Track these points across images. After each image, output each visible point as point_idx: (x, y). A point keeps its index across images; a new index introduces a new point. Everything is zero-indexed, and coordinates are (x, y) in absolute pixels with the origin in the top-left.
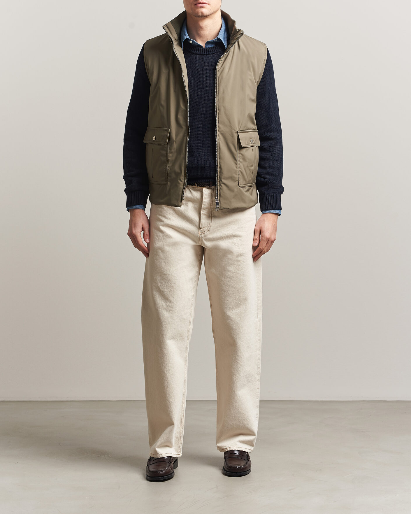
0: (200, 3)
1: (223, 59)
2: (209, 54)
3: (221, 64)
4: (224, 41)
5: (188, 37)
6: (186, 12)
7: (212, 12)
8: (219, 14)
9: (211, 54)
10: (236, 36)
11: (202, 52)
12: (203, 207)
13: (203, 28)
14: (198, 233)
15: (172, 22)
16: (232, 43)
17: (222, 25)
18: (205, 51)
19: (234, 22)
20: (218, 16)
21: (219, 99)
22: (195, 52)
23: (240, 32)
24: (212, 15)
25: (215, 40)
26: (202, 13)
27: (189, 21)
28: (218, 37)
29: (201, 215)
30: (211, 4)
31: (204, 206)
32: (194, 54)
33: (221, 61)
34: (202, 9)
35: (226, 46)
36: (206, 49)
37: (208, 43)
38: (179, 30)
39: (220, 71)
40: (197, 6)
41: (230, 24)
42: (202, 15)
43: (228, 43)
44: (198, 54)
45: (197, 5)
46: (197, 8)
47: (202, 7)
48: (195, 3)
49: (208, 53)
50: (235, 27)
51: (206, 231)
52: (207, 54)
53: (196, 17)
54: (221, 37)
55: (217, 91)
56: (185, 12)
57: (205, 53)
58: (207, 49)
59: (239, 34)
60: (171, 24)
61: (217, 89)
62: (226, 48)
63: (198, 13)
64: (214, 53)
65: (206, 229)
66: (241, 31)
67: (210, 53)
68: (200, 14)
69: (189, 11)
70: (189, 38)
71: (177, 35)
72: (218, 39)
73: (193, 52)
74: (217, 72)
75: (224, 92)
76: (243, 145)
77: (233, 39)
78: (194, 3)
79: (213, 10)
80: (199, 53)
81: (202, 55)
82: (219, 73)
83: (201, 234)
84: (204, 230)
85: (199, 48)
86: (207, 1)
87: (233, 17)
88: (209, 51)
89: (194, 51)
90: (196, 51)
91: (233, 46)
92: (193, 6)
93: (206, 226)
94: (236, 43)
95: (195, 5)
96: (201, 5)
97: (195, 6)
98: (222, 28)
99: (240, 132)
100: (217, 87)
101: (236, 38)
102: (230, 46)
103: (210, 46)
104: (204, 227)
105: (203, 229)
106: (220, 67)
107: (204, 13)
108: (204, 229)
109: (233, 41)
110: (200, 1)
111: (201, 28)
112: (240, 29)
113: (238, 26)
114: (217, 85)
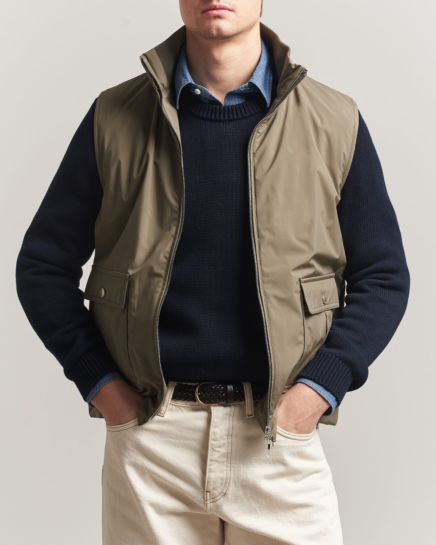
0: (215, 8)
1: (262, 128)
2: (235, 119)
3: (258, 140)
4: (265, 89)
5: (190, 80)
6: (186, 29)
7: (242, 27)
8: (256, 33)
9: (239, 119)
10: (291, 79)
11: (220, 116)
12: (212, 444)
13: (220, 64)
14: (203, 500)
15: (158, 49)
16: (281, 95)
17: (262, 56)
18: (227, 113)
19: (286, 49)
20: (255, 35)
21: (259, 214)
22: (205, 115)
23: (299, 71)
24: (241, 36)
25: (245, 87)
26: (219, 30)
27: (192, 49)
28: (252, 80)
29: (208, 462)
30: (238, 9)
31: (213, 442)
32: (202, 118)
33: (259, 134)
34: (219, 20)
35: (268, 101)
36: (228, 109)
37: (230, 95)
38: (171, 68)
39: (258, 154)
40: (209, 14)
41: (278, 53)
42: (218, 34)
43: (275, 95)
44: (211, 120)
45: (206, 12)
46: (209, 18)
47: (219, 17)
48: (204, 8)
49: (231, 117)
50: (288, 60)
51: (219, 497)
52: (230, 120)
53: (206, 38)
54: (259, 81)
55: (254, 197)
56: (184, 28)
57: (226, 118)
58: (230, 109)
59: (297, 74)
60: (155, 54)
61: (253, 194)
62: (268, 106)
63: (209, 28)
64: (244, 118)
65: (219, 492)
66: (300, 69)
67: (235, 117)
68: (215, 32)
69: (193, 27)
70: (193, 83)
71: (167, 77)
72: (252, 85)
73: (201, 114)
74: (251, 158)
75: (268, 199)
76: (312, 310)
77: (284, 86)
78: (202, 7)
79: (244, 24)
80: (213, 117)
81: (220, 121)
82: (256, 160)
83: (208, 502)
84: (214, 494)
85: (214, 106)
86: (230, 4)
87: (284, 39)
88: (234, 112)
89: (203, 113)
90: (208, 112)
91: (285, 101)
92: (199, 15)
93: (219, 485)
94: (292, 94)
95: (204, 12)
96: (215, 12)
97: (204, 14)
98: (261, 63)
99: (305, 282)
100: (253, 190)
101: (290, 84)
102: (277, 101)
103: (235, 102)
104: (214, 489)
105: (211, 493)
106: (257, 145)
107: (224, 30)
108: (215, 492)
109: (283, 90)
110: (215, 3)
111: (216, 63)
112: (298, 64)
113: (294, 58)
114: (252, 184)
